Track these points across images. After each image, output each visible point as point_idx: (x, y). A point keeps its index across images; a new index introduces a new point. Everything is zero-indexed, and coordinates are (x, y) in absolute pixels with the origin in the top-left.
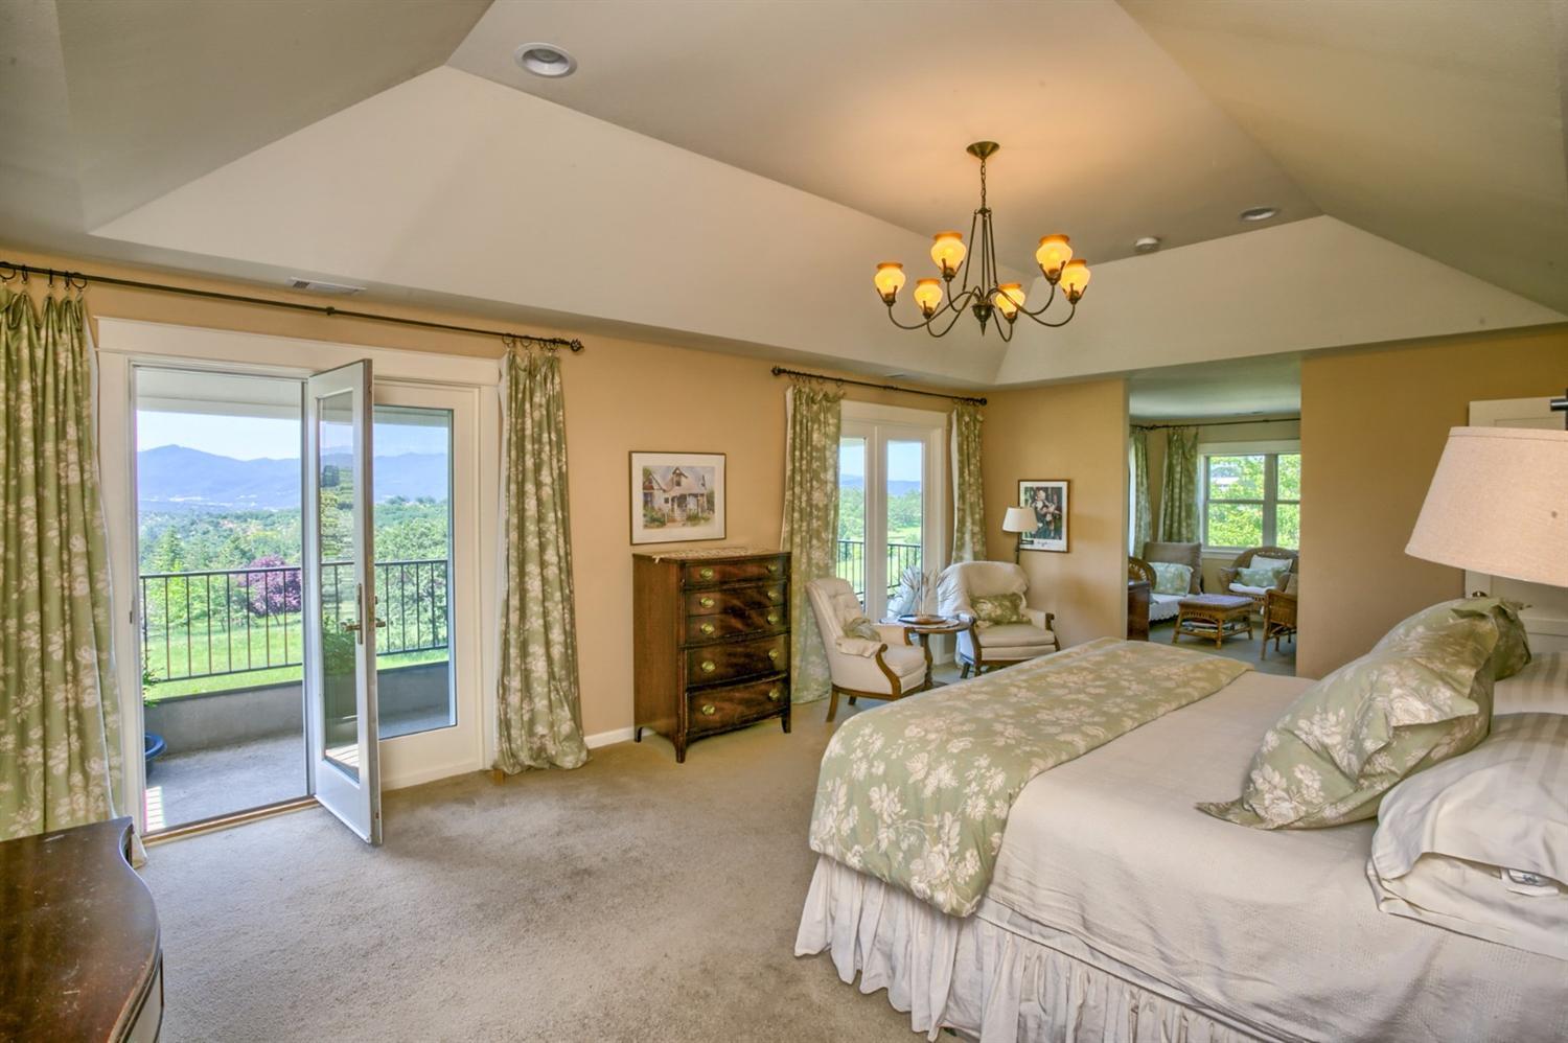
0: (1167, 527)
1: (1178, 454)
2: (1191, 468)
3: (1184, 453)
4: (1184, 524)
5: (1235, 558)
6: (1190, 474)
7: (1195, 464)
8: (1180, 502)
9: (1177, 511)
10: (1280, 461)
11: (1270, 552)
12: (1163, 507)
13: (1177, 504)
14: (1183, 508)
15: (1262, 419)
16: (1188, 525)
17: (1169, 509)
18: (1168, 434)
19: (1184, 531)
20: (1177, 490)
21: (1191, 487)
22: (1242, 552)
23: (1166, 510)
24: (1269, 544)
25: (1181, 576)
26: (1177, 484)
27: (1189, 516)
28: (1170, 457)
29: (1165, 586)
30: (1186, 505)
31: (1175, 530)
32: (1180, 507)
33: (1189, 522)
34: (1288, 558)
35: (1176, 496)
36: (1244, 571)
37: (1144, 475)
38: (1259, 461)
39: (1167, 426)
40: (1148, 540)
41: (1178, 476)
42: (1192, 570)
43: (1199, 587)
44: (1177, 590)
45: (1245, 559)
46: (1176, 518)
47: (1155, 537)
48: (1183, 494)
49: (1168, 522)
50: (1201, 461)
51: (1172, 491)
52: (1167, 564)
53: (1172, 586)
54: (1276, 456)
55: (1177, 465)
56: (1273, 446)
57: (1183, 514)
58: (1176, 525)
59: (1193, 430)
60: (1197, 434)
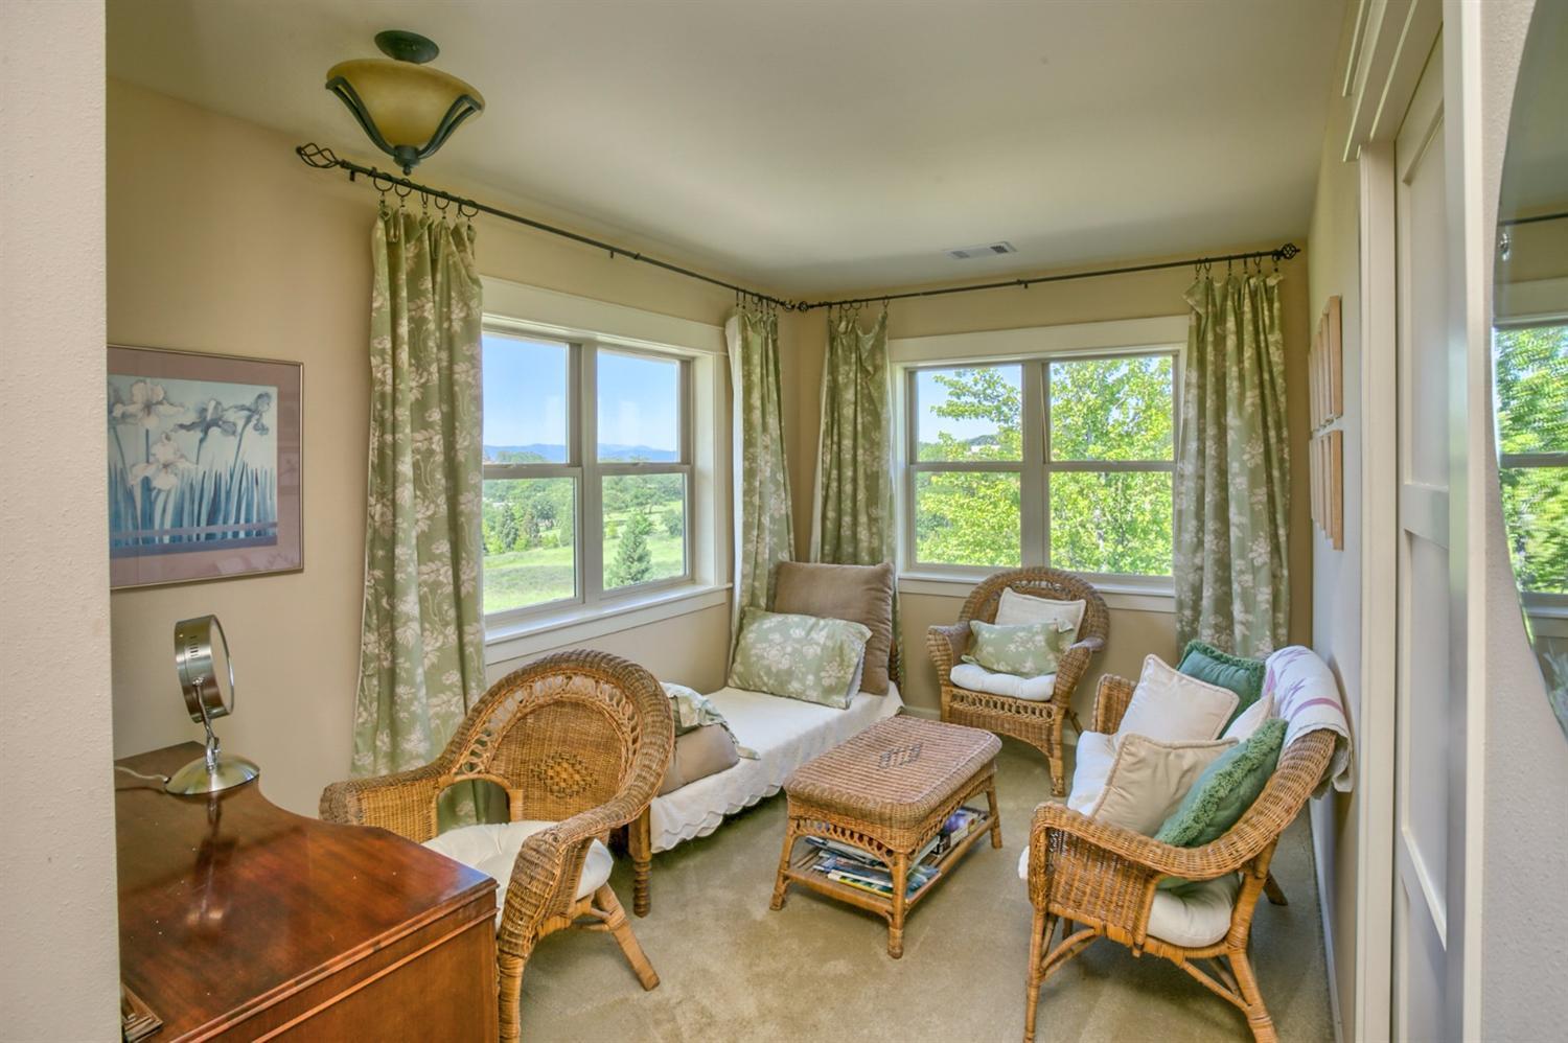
0: (829, 525)
1: (847, 362)
2: (875, 395)
3: (859, 359)
4: (863, 519)
5: (967, 592)
6: (872, 406)
7: (881, 385)
8: (855, 471)
9: (848, 488)
10: (1054, 378)
11: (1039, 581)
12: (820, 479)
13: (849, 473)
14: (861, 482)
15: (1015, 280)
16: (872, 520)
17: (834, 485)
18: (830, 322)
19: (863, 534)
20: (847, 443)
21: (875, 436)
22: (981, 579)
23: (827, 487)
24: (1037, 563)
25: (840, 652)
26: (848, 429)
27: (874, 498)
28: (833, 371)
29: (802, 681)
30: (867, 477)
31: (846, 532)
32: (855, 480)
33: (874, 512)
34: (1074, 598)
35: (847, 456)
36: (984, 630)
37: (772, 408)
38: (1011, 378)
39: (830, 305)
40: (784, 556)
41: (848, 411)
42: (869, 634)
43: (884, 673)
44: (830, 691)
45: (984, 602)
46: (847, 505)
47: (801, 552)
48: (860, 452)
49: (831, 514)
50: (895, 380)
51: (839, 444)
52: (813, 620)
53: (819, 679)
54: (1044, 364)
55: (846, 385)
56: (1037, 341)
57: (861, 496)
58: (847, 519)
59: (878, 309)
60: (884, 318)
